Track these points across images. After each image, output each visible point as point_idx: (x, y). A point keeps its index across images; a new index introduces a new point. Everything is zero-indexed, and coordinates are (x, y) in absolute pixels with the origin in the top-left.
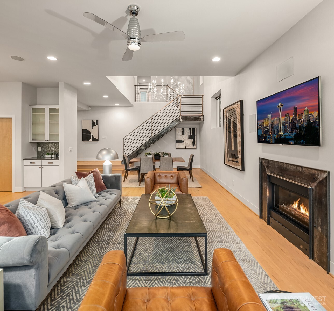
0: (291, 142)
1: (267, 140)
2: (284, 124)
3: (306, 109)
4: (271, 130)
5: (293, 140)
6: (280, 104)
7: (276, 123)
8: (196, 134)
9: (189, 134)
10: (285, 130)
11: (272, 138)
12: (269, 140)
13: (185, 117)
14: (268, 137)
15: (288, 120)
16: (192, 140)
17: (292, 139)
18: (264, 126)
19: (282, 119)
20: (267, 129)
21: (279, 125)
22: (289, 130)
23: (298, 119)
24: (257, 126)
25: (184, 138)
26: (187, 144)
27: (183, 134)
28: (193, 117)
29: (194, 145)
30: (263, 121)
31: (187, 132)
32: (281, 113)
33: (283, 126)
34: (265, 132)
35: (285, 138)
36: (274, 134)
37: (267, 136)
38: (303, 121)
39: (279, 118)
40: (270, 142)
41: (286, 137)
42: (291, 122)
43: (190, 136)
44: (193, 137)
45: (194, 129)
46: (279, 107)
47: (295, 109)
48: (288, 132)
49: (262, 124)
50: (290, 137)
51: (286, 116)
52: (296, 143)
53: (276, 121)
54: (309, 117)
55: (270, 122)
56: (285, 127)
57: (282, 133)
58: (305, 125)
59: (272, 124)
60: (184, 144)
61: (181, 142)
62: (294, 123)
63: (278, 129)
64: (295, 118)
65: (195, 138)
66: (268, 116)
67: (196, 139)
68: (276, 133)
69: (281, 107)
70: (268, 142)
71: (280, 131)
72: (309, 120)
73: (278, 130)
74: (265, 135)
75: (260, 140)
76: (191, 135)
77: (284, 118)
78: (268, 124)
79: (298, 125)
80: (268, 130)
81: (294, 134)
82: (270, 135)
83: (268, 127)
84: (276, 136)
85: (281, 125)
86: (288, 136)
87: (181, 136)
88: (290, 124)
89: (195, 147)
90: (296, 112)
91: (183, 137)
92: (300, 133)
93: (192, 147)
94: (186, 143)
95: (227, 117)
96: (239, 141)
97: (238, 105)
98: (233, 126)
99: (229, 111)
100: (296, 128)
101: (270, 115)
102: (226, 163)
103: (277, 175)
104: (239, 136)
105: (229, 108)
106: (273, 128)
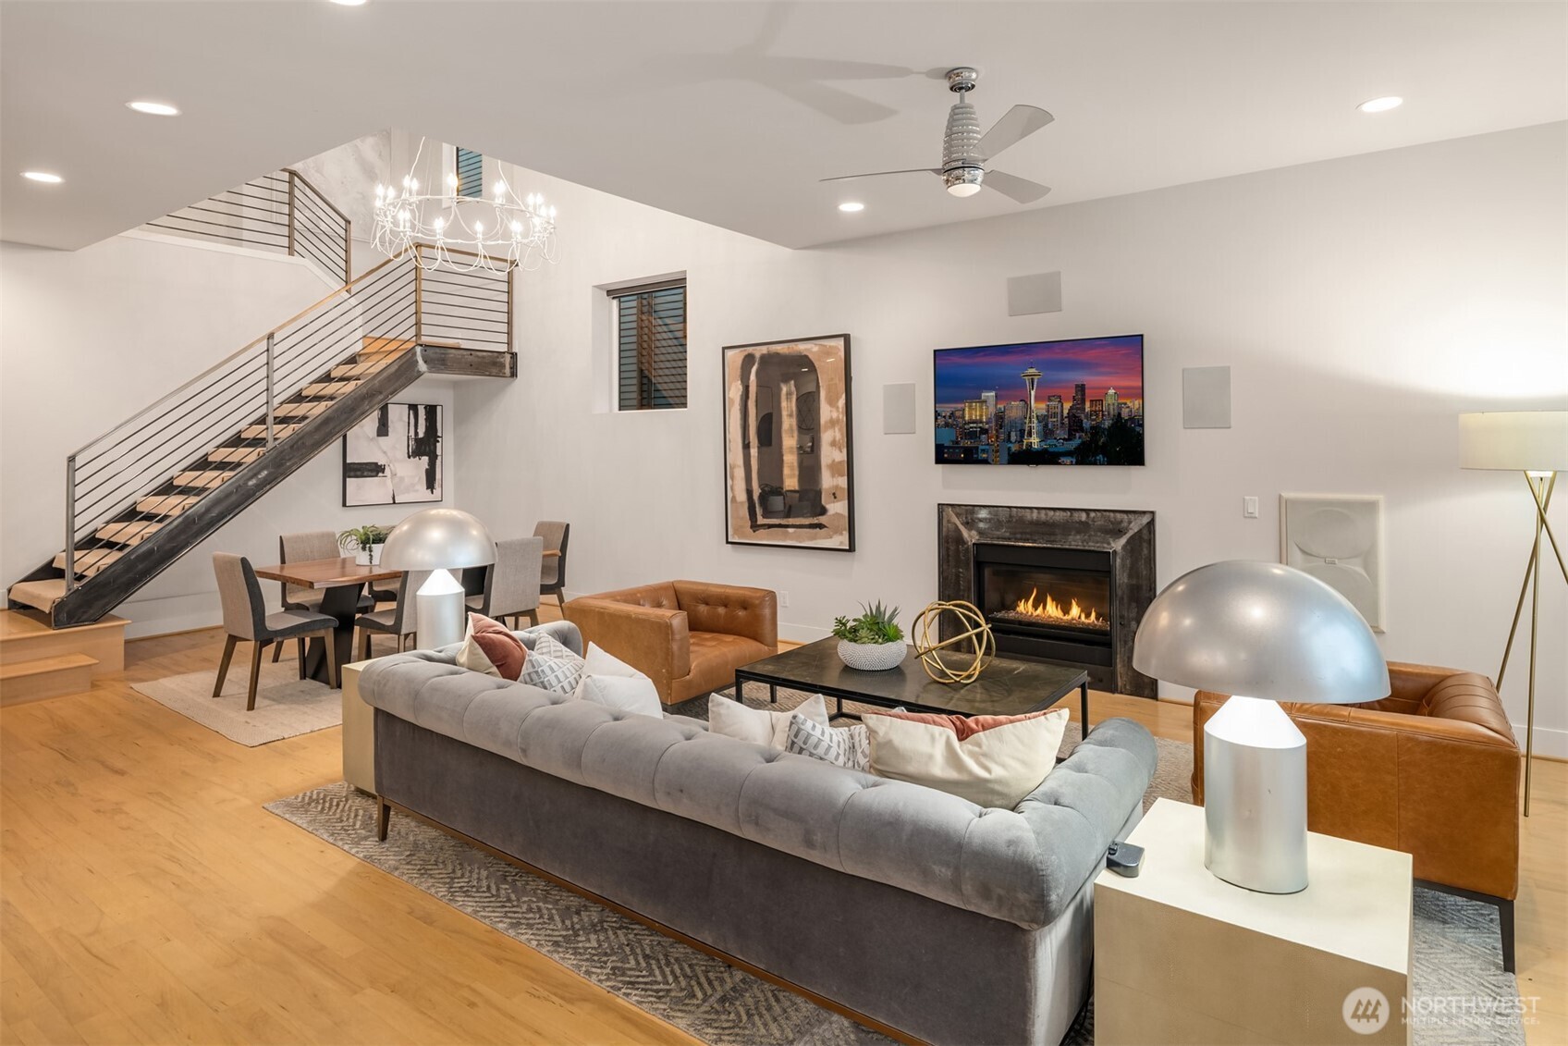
0: (1068, 460)
1: (975, 456)
2: (1042, 419)
3: (1112, 391)
4: (997, 431)
5: (1072, 457)
6: (1032, 371)
7: (1013, 414)
8: (439, 434)
9: (412, 433)
10: (1047, 433)
11: (997, 451)
12: (984, 456)
13: (438, 350)
14: (981, 447)
15: (1059, 410)
16: (425, 459)
17: (1068, 453)
18: (967, 418)
19: (1038, 408)
20: (980, 427)
21: (1027, 421)
22: (1062, 434)
23: (1087, 409)
24: (936, 419)
25: (385, 453)
26: (402, 479)
27: (383, 429)
28: (473, 353)
29: (431, 484)
30: (960, 406)
31: (401, 420)
32: (1033, 393)
33: (1039, 422)
34: (972, 435)
35: (1045, 451)
36: (1008, 440)
37: (978, 447)
38: (1103, 415)
39: (1026, 403)
40: (989, 461)
41: (1051, 450)
42: (1065, 414)
43: (417, 440)
44: (425, 446)
45: (431, 411)
46: (1026, 378)
47: (1081, 389)
48: (1055, 439)
49: (958, 414)
50: (1061, 449)
51: (1050, 400)
52: (1082, 462)
53: (1014, 411)
54: (1120, 408)
55: (992, 410)
56: (1046, 426)
57: (1034, 440)
58: (1107, 424)
59: (1000, 417)
60: (388, 481)
61: (375, 470)
62: (1072, 416)
63: (1020, 430)
64: (1078, 407)
65: (439, 452)
66: (983, 394)
67: (439, 458)
68: (1013, 438)
69: (1036, 378)
70: (985, 462)
71: (1030, 434)
72: (1119, 414)
73: (1022, 432)
74: (968, 443)
75: (946, 456)
76: (421, 435)
77: (1043, 406)
78: (981, 416)
79: (1087, 424)
80: (984, 431)
81: (1076, 442)
82: (988, 444)
83: (981, 422)
84: (1014, 448)
85: (1035, 420)
86: (1056, 446)
87: (372, 439)
88: (1062, 419)
89: (437, 491)
90: (1083, 395)
91: (380, 448)
92: (1094, 440)
93: (424, 494)
94: (394, 475)
95: (749, 379)
96: (834, 461)
97: (825, 346)
98: (792, 411)
99: (763, 357)
100: (1082, 429)
101: (993, 394)
102: (739, 538)
103: (1005, 539)
104: (833, 444)
105: (764, 350)
106: (1001, 427)
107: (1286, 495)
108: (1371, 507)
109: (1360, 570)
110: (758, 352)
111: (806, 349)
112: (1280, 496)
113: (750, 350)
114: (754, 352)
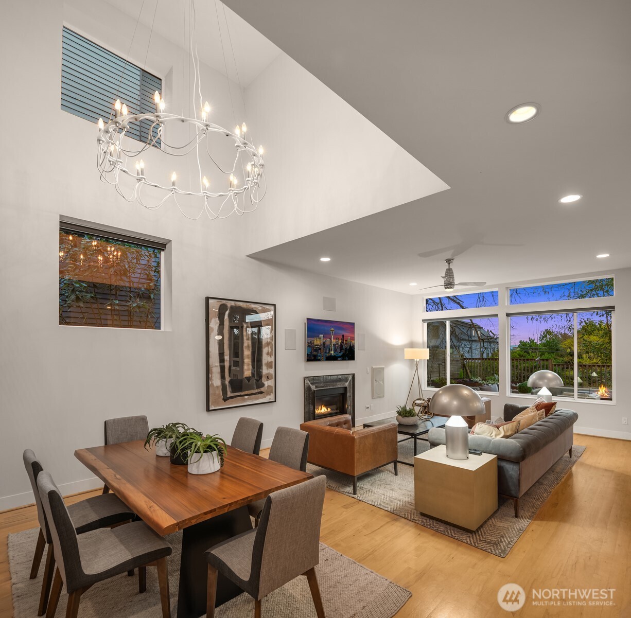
0: (340, 359)
1: (317, 358)
2: (334, 345)
4: (323, 349)
6: (332, 329)
7: (328, 343)
10: (335, 351)
11: (323, 356)
12: (320, 358)
15: (338, 343)
17: (340, 357)
18: (315, 344)
19: (334, 341)
21: (331, 346)
22: (339, 350)
23: (344, 343)
30: (313, 339)
32: (333, 337)
34: (316, 350)
35: (334, 356)
36: (326, 352)
37: (318, 355)
38: (347, 345)
39: (331, 340)
41: (337, 356)
47: (343, 336)
48: (337, 352)
49: (312, 342)
50: (338, 355)
52: (343, 359)
54: (351, 343)
55: (322, 342)
56: (335, 348)
57: (332, 352)
58: (348, 348)
59: (324, 344)
62: (341, 345)
64: (342, 342)
66: (320, 335)
68: (327, 352)
69: (333, 332)
70: (319, 360)
71: (331, 350)
72: (351, 345)
73: (329, 349)
74: (315, 353)
75: (309, 358)
77: (335, 341)
78: (319, 343)
79: (344, 347)
80: (320, 349)
81: (342, 353)
82: (321, 354)
83: (320, 346)
84: (327, 355)
88: (339, 346)
90: (344, 338)
92: (346, 353)
95: (224, 318)
96: (268, 362)
97: (265, 308)
98: (249, 337)
99: (232, 307)
100: (343, 349)
101: (322, 336)
102: (215, 407)
103: (323, 387)
104: (268, 354)
105: (233, 303)
106: (324, 347)
107: (374, 367)
108: (383, 369)
109: (382, 383)
110: (230, 304)
111: (256, 308)
112: (372, 367)
113: (224, 302)
114: (227, 303)
